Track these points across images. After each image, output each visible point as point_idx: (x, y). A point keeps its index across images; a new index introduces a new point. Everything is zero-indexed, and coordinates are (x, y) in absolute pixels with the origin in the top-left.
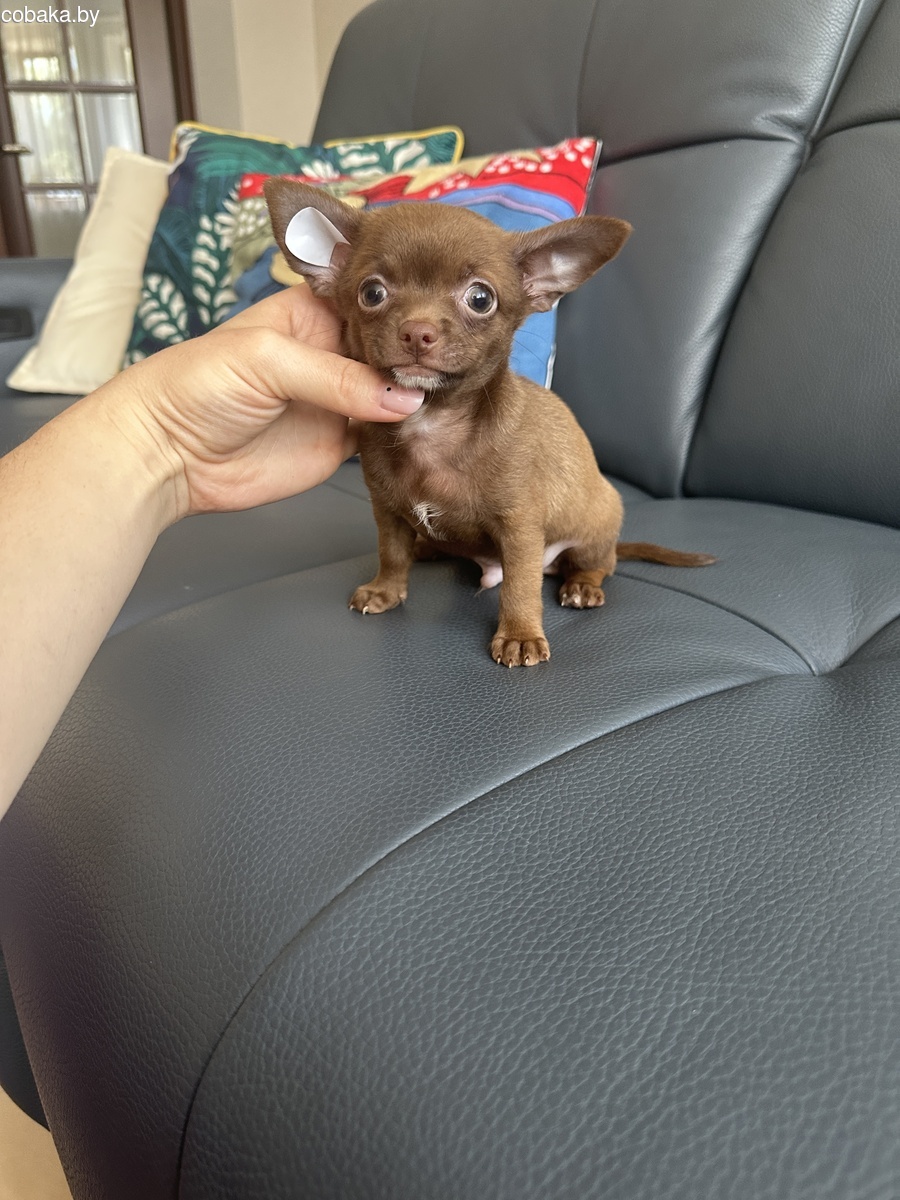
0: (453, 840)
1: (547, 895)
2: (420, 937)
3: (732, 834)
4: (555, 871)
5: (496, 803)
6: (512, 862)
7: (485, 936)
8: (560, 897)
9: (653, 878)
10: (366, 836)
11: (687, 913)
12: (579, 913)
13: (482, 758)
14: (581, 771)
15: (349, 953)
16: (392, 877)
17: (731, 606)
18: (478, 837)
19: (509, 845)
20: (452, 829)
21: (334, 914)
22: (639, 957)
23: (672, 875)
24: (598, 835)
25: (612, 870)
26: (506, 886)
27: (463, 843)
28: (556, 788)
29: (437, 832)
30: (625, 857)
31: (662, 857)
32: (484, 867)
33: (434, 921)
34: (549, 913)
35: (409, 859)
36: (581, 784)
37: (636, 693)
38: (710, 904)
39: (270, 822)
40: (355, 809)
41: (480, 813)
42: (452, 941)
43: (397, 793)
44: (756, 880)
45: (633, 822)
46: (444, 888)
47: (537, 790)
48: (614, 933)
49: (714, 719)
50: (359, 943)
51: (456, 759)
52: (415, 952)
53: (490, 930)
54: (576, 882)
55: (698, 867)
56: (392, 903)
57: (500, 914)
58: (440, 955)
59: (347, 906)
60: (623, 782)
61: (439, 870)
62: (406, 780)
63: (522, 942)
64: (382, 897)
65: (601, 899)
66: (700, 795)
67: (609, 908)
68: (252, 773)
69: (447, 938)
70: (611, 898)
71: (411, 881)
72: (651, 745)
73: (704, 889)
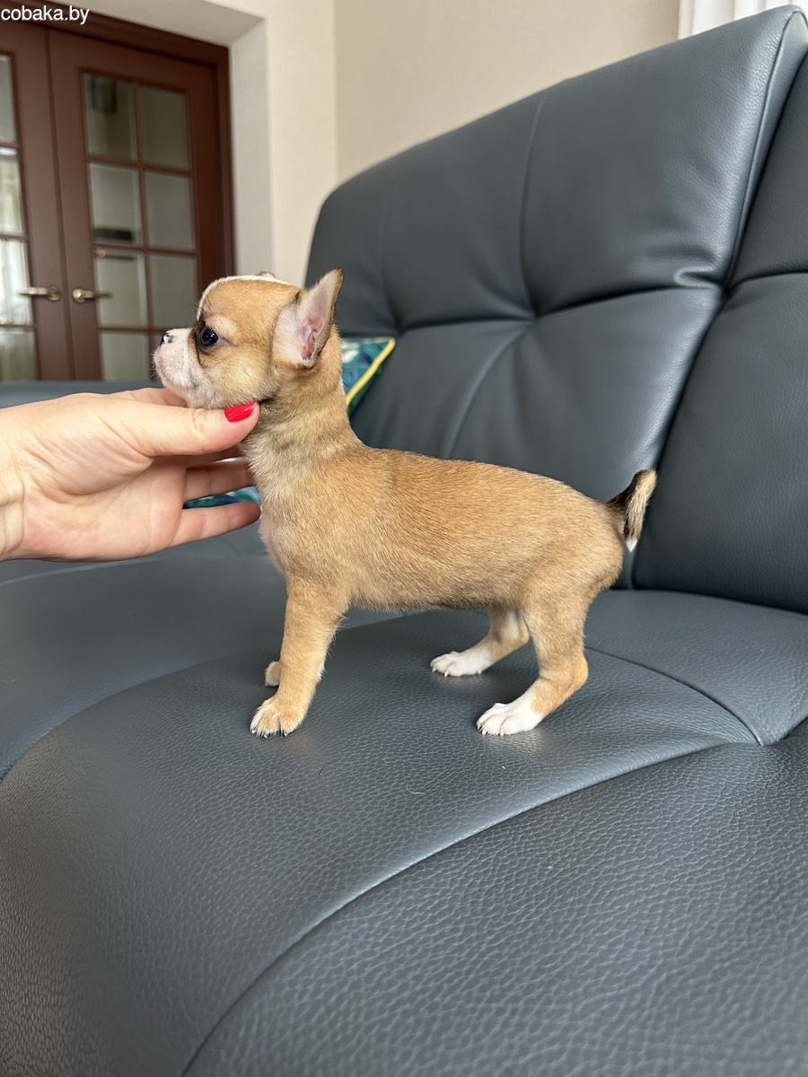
0: (409, 894)
1: (501, 947)
2: (373, 990)
3: (684, 894)
4: (510, 923)
5: (453, 859)
6: (468, 914)
7: (439, 989)
8: (514, 949)
9: (606, 933)
10: (324, 888)
13: (441, 813)
14: (537, 829)
15: (303, 1006)
16: (349, 928)
17: (681, 677)
19: (465, 899)
20: (409, 883)
21: (290, 963)
23: (625, 931)
24: (553, 888)
25: (566, 922)
26: (461, 938)
27: (420, 896)
28: (513, 845)
29: (394, 885)
30: (579, 910)
31: (616, 912)
33: (388, 974)
34: (503, 966)
35: (366, 911)
36: (537, 841)
37: (592, 755)
38: (664, 964)
39: (234, 872)
40: (315, 861)
41: (437, 868)
42: (406, 994)
43: (356, 847)
44: (711, 941)
45: (587, 876)
46: (400, 940)
47: (494, 847)
48: (568, 988)
49: (666, 782)
50: (314, 994)
51: (415, 814)
52: (368, 1005)
53: (443, 983)
54: (530, 934)
56: (348, 955)
57: (454, 966)
58: (394, 1008)
59: (303, 956)
61: (395, 923)
62: (366, 833)
63: (475, 995)
64: (337, 948)
65: (555, 952)
67: (563, 961)
68: (220, 824)
69: (400, 991)
70: (565, 951)
71: (366, 932)
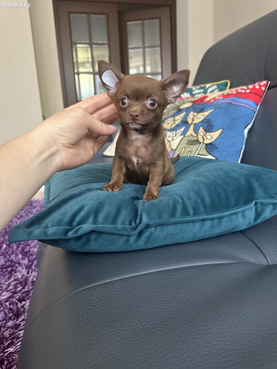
11: (136, 325)
12: (110, 317)
18: (104, 290)
22: (112, 333)
32: (99, 299)
41: (110, 284)
43: (96, 274)
44: (164, 321)
45: (146, 296)
46: (86, 301)
47: (130, 281)
48: (113, 324)
53: (87, 315)
54: (117, 308)
55: (152, 313)
57: (93, 312)
60: (155, 284)
61: (88, 297)
66: (173, 293)
72: (173, 275)
73: (146, 320)
